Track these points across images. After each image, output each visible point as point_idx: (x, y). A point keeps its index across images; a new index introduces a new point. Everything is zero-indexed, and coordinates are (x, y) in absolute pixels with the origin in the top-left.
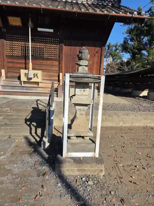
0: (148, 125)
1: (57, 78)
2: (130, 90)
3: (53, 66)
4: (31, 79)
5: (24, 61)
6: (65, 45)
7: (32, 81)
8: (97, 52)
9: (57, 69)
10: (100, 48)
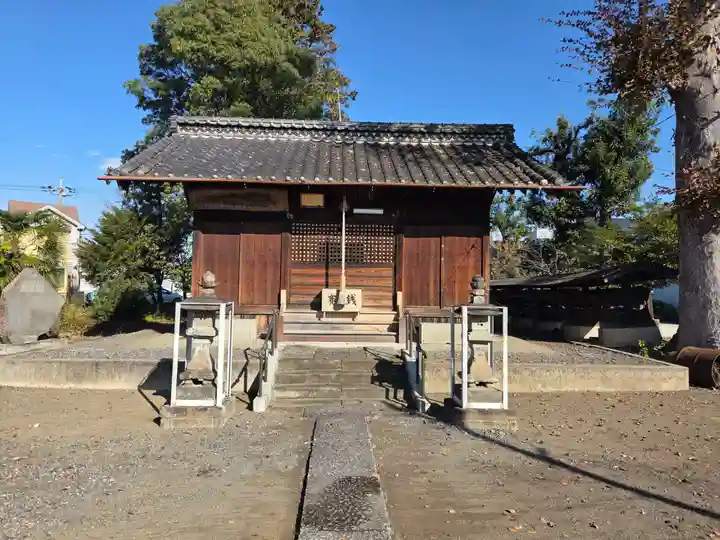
0: (591, 389)
1: (390, 303)
2: (559, 325)
3: (381, 277)
4: (342, 306)
5: (324, 271)
6: (406, 237)
7: (343, 310)
8: (473, 246)
9: (390, 283)
10: (479, 240)
